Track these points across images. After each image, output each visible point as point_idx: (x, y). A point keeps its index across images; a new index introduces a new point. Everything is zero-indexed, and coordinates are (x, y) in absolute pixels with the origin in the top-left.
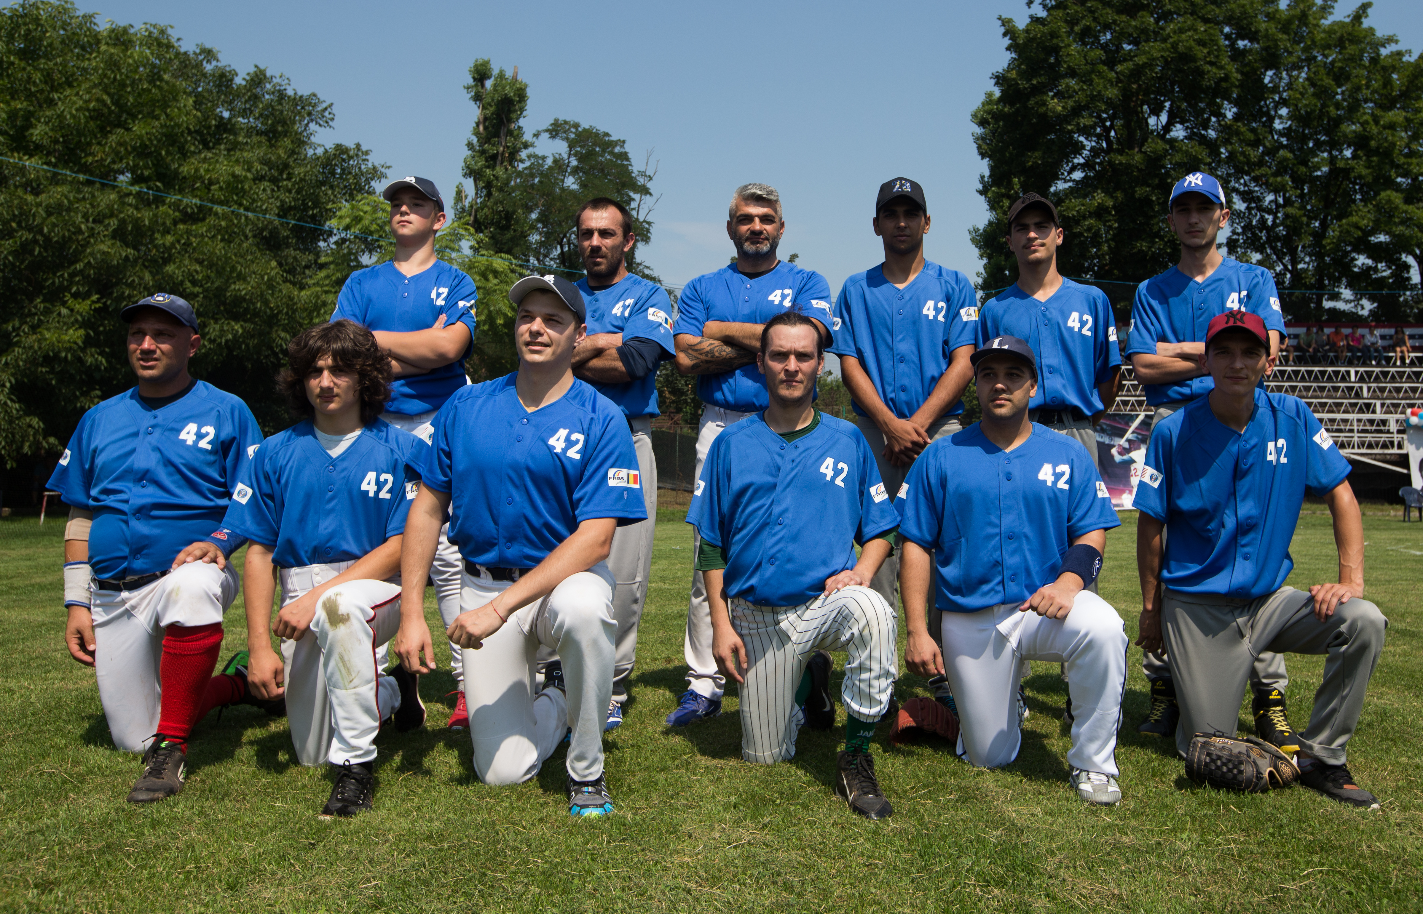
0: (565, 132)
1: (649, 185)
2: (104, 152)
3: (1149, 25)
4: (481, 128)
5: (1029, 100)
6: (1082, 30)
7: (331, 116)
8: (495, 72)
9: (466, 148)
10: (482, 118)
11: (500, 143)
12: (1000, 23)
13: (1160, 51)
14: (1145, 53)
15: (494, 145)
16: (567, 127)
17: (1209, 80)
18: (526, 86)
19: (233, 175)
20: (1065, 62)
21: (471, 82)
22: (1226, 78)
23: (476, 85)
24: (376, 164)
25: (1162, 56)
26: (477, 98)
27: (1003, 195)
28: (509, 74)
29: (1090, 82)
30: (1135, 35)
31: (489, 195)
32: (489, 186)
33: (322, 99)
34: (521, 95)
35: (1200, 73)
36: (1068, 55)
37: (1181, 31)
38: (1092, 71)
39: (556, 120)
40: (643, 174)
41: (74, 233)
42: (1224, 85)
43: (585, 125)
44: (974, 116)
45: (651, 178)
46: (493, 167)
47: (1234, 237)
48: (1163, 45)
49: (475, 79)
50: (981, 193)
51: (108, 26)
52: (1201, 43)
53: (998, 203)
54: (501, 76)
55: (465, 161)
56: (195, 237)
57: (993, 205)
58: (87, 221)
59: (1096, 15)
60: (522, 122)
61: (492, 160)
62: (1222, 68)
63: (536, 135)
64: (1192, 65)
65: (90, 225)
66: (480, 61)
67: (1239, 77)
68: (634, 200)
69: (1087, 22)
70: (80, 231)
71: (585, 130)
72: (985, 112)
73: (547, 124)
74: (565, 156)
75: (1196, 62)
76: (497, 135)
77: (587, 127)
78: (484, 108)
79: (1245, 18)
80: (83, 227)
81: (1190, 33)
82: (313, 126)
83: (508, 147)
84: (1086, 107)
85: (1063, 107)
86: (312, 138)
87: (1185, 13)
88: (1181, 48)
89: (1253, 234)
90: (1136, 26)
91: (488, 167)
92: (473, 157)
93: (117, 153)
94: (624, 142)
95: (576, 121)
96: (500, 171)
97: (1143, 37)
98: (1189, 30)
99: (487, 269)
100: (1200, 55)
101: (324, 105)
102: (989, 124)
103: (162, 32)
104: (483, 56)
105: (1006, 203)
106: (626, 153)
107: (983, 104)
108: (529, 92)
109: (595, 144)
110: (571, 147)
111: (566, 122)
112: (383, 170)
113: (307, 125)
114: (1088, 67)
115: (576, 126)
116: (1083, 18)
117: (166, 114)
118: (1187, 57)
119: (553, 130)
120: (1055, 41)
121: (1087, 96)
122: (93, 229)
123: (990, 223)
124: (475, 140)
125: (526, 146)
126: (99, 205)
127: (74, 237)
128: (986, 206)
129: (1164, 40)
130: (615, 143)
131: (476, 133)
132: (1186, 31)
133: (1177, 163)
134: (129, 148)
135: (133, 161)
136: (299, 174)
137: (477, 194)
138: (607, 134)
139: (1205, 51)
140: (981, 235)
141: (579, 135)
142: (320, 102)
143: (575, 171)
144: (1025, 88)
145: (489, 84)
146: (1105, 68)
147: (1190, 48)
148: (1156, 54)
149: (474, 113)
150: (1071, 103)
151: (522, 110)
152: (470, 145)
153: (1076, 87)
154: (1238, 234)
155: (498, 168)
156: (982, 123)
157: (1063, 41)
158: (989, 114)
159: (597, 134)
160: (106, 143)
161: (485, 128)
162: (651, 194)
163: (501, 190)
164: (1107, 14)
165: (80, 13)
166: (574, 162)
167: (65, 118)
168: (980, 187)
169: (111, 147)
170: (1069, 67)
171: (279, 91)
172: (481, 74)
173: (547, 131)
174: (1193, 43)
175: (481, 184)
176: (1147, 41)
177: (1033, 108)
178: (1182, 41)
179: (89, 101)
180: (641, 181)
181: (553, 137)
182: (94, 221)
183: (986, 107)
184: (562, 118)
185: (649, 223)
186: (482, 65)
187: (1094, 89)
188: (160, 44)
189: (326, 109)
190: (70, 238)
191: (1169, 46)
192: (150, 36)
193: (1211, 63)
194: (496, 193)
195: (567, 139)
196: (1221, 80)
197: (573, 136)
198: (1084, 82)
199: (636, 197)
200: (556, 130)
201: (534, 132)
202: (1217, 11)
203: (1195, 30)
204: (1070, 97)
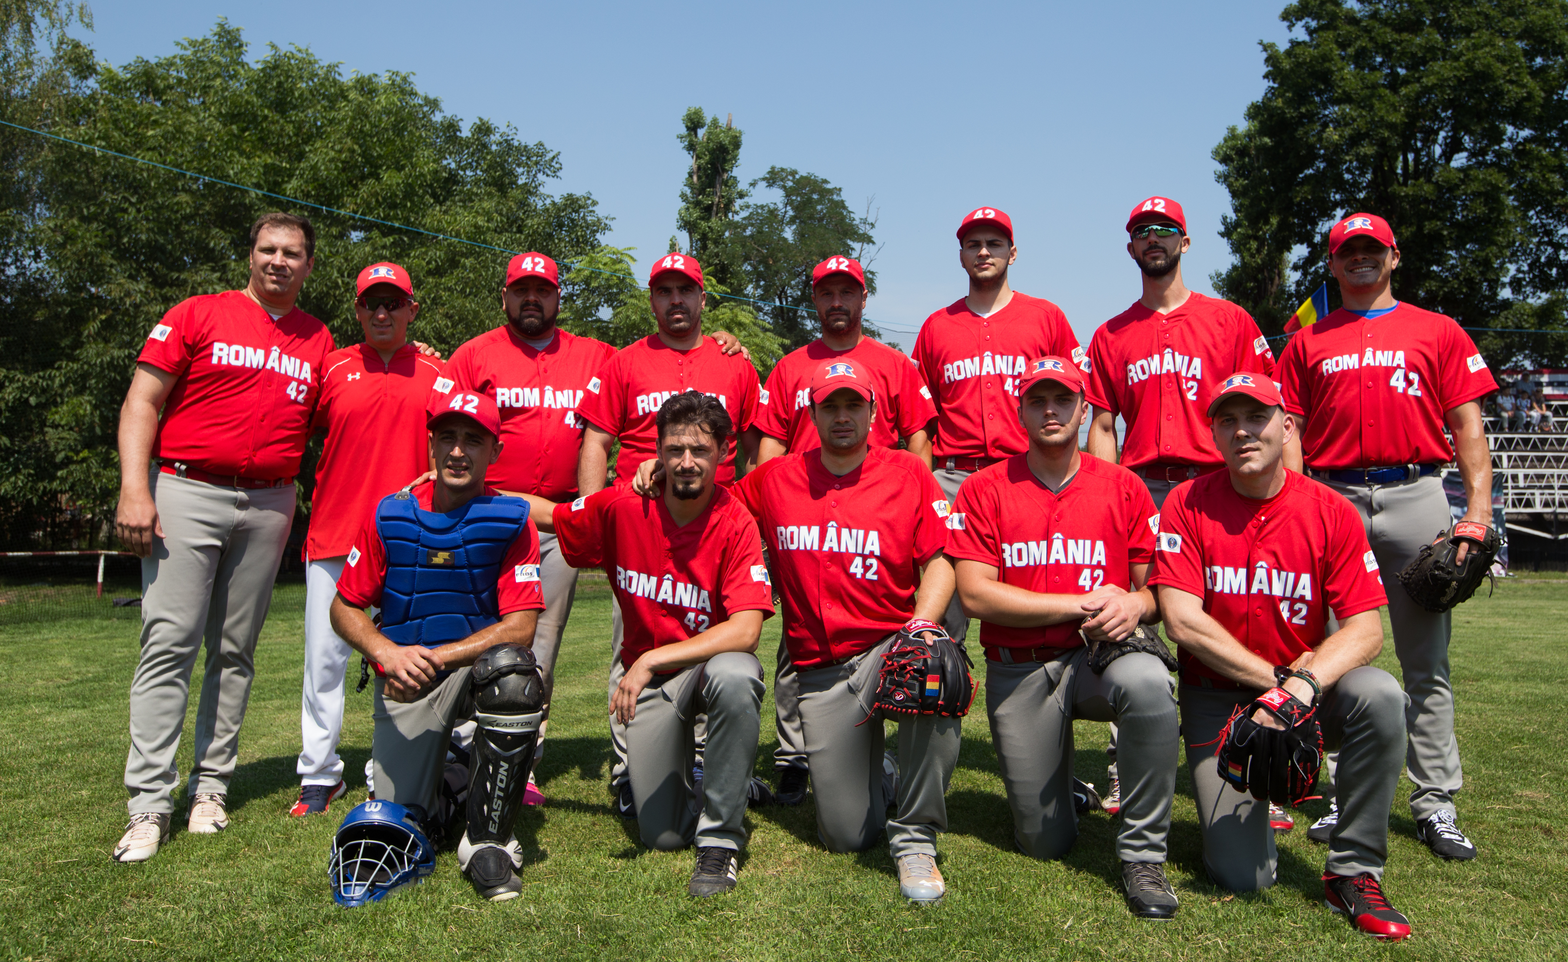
0: (782, 180)
1: (871, 233)
2: (356, 203)
3: (1437, 42)
4: (695, 178)
5: (1296, 130)
6: (1357, 51)
7: (557, 166)
8: (708, 120)
9: (680, 199)
10: (695, 167)
11: (715, 193)
12: (1260, 48)
13: (1451, 70)
14: (1433, 73)
15: (708, 196)
16: (784, 174)
17: (1510, 101)
18: (740, 132)
19: (476, 226)
20: (1340, 87)
21: (683, 131)
22: (1530, 97)
23: (689, 135)
24: (600, 216)
25: (1455, 76)
26: (691, 147)
27: (1250, 237)
28: (723, 122)
29: (1371, 108)
30: (1420, 55)
31: (705, 247)
32: (704, 238)
33: (549, 149)
34: (737, 144)
35: (1499, 94)
36: (1342, 79)
37: (1476, 47)
38: (1372, 96)
39: (773, 168)
40: (864, 221)
41: (330, 288)
42: (1527, 104)
43: (803, 172)
44: (1216, 153)
45: (873, 225)
46: (708, 219)
47: (1521, 275)
48: (1455, 64)
49: (688, 128)
50: (1222, 235)
51: (354, 76)
52: (1503, 61)
53: (1245, 245)
54: (715, 123)
55: (680, 214)
56: (445, 290)
57: (1237, 248)
58: (342, 276)
59: (1373, 34)
60: (735, 172)
61: (708, 211)
62: (1524, 86)
63: (753, 184)
64: (1491, 85)
65: (346, 280)
66: (693, 110)
67: (1543, 95)
68: (853, 249)
69: (1363, 42)
70: (337, 286)
71: (802, 177)
72: (1228, 147)
73: (763, 172)
74: (780, 206)
75: (1494, 81)
76: (712, 185)
77: (805, 174)
78: (698, 157)
79: (1548, 31)
80: (340, 281)
81: (1487, 49)
82: (540, 176)
83: (723, 197)
84: (1367, 135)
85: (1340, 136)
86: (541, 189)
87: (1479, 27)
88: (1477, 66)
89: (1542, 271)
90: (1420, 45)
91: (702, 219)
92: (688, 209)
93: (368, 205)
94: (840, 190)
95: (793, 168)
96: (714, 222)
97: (1429, 56)
98: (1486, 45)
99: (732, 320)
100: (1499, 73)
101: (550, 155)
102: (1232, 160)
103: (405, 79)
104: (694, 105)
105: (1254, 245)
106: (842, 202)
107: (1225, 140)
108: (744, 139)
109: (813, 191)
110: (788, 196)
111: (783, 170)
112: (607, 222)
113: (535, 176)
114: (1367, 92)
115: (793, 173)
116: (1358, 38)
117: (411, 163)
118: (1485, 76)
119: (771, 178)
120: (1327, 65)
121: (1367, 123)
122: (348, 283)
123: (1235, 268)
124: (688, 191)
125: (741, 195)
126: (353, 258)
127: (332, 292)
128: (1228, 249)
129: (1456, 58)
130: (831, 192)
131: (690, 185)
132: (1482, 47)
133: (1473, 193)
134: (380, 199)
135: (384, 212)
136: (533, 225)
137: (691, 246)
138: (825, 181)
139: (1505, 68)
140: (1223, 280)
141: (797, 182)
142: (547, 151)
143: (792, 221)
144: (1292, 117)
145: (701, 132)
146: (1387, 91)
147: (1489, 66)
148: (1447, 74)
149: (688, 162)
150: (1348, 132)
151: (735, 158)
152: (683, 196)
153: (1354, 114)
154: (1523, 272)
155: (713, 219)
156: (1225, 160)
157: (1335, 65)
158: (1233, 149)
159: (816, 181)
160: (358, 195)
161: (699, 178)
162: (873, 243)
163: (716, 243)
164: (1385, 33)
165: (325, 63)
166: (791, 213)
167: (319, 170)
168: (1222, 229)
169: (362, 198)
170: (1344, 92)
171: (506, 141)
172: (694, 123)
173: (764, 179)
174: (1491, 60)
175: (697, 236)
176: (1435, 59)
177: (1301, 139)
178: (1478, 58)
179: (340, 151)
180: (863, 229)
181: (770, 185)
182: (349, 276)
183: (1230, 143)
184: (778, 165)
185: (872, 273)
186: (695, 113)
187: (1375, 114)
188: (403, 92)
189: (554, 158)
190: (328, 293)
191: (1462, 64)
192: (393, 84)
193: (1511, 82)
194: (710, 245)
195: (784, 187)
196: (1525, 99)
197: (790, 184)
198: (1363, 108)
199: (856, 246)
200: (773, 178)
201: (750, 181)
202: (1516, 24)
203: (1493, 46)
204: (1347, 124)
